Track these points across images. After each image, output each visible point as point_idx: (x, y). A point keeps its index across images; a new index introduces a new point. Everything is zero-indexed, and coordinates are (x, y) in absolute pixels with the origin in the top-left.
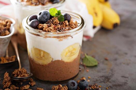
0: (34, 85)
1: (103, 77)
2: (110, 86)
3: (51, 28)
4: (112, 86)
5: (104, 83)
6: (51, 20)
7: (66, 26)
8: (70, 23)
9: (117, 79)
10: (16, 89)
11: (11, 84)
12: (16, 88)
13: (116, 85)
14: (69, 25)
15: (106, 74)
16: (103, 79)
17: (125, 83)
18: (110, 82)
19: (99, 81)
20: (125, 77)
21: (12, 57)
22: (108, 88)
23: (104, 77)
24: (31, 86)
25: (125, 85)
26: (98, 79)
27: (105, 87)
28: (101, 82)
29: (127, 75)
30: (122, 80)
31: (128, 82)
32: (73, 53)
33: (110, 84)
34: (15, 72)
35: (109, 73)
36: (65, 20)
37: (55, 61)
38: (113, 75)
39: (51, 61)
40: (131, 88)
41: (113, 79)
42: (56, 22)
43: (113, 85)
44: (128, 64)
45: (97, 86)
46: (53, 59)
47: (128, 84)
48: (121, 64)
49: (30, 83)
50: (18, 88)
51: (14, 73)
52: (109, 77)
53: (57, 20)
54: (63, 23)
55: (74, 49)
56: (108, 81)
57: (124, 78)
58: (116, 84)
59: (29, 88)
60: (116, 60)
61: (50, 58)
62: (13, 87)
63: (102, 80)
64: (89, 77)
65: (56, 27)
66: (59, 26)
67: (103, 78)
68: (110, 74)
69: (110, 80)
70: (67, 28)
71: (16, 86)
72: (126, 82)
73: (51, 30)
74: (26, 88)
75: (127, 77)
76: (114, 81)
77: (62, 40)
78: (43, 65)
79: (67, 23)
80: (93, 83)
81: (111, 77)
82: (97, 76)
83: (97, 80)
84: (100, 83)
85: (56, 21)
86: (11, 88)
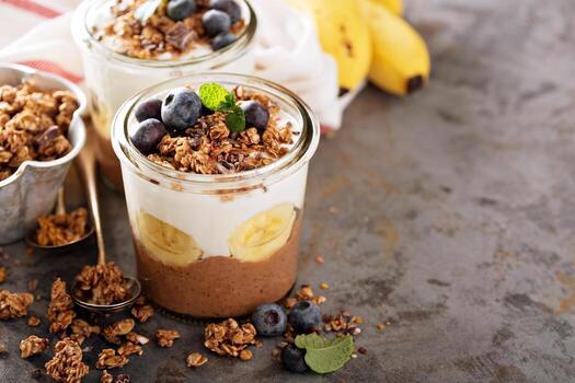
0: (149, 319)
1: (367, 282)
2: (390, 320)
3: (198, 155)
4: (397, 318)
5: (373, 305)
6: (204, 125)
7: (250, 146)
8: (265, 136)
9: (413, 292)
10: (93, 333)
11: (73, 319)
12: (91, 329)
13: (408, 316)
14: (261, 143)
15: (380, 273)
16: (367, 291)
17: (440, 305)
18: (392, 305)
19: (356, 301)
20: (440, 284)
21: (73, 214)
22: (382, 326)
23: (373, 282)
24: (137, 320)
25: (438, 312)
26: (353, 292)
27: (373, 320)
28: (362, 303)
29: (445, 276)
30: (430, 295)
31: (448, 304)
32: (273, 233)
33: (391, 312)
34: (84, 275)
35: (390, 268)
36: (249, 125)
37: (211, 258)
38: (401, 274)
39: (196, 258)
40: (456, 324)
41: (399, 290)
42: (217, 133)
43: (398, 314)
44: (451, 233)
45: (348, 319)
46: (202, 253)
47: (447, 308)
48: (427, 231)
49: (134, 312)
50: (96, 329)
51: (80, 278)
52: (387, 285)
53: (221, 128)
54: (242, 138)
55: (275, 221)
56: (384, 298)
57: (437, 287)
58: (411, 310)
59: (132, 331)
60: (412, 215)
61: (194, 249)
62: (82, 328)
63: (365, 297)
64: (325, 285)
65: (218, 151)
66: (228, 146)
67: (369, 287)
68: (393, 273)
69: (391, 296)
70: (253, 154)
71: (92, 324)
72: (442, 301)
73: (198, 162)
74: (124, 332)
75: (447, 285)
76: (404, 300)
77: (231, 199)
78: (171, 268)
79: (256, 138)
80: (338, 305)
81: (395, 283)
82: (349, 281)
83: (348, 296)
84: (358, 305)
85: (218, 130)
86: (76, 329)
